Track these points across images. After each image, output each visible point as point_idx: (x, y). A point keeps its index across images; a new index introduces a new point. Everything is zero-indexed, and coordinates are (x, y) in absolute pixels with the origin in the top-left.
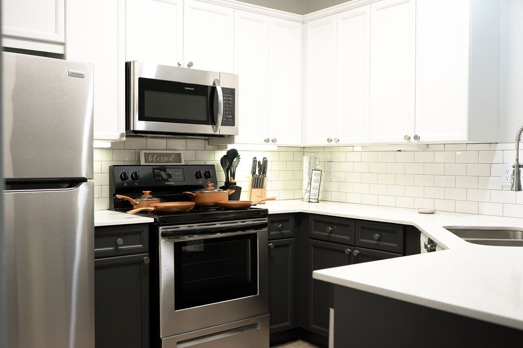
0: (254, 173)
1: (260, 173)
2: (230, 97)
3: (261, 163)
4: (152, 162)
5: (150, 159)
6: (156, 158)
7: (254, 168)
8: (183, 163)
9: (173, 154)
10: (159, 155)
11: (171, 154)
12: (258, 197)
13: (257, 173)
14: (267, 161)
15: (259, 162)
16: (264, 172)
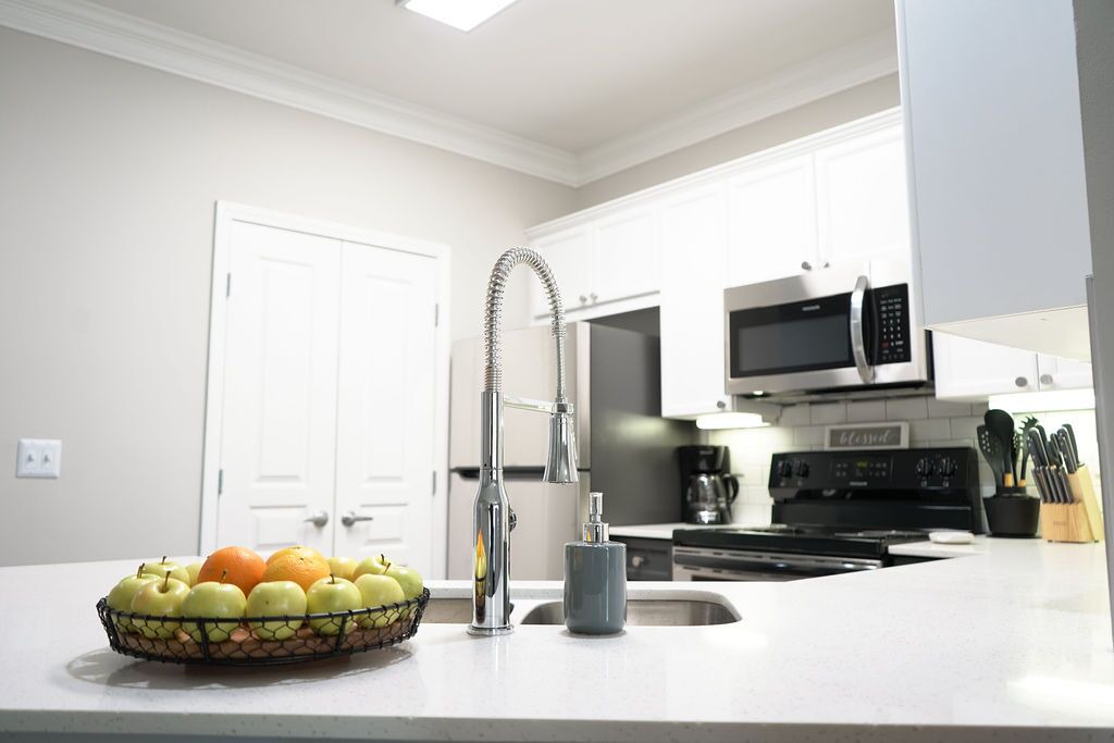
2: (896, 303)
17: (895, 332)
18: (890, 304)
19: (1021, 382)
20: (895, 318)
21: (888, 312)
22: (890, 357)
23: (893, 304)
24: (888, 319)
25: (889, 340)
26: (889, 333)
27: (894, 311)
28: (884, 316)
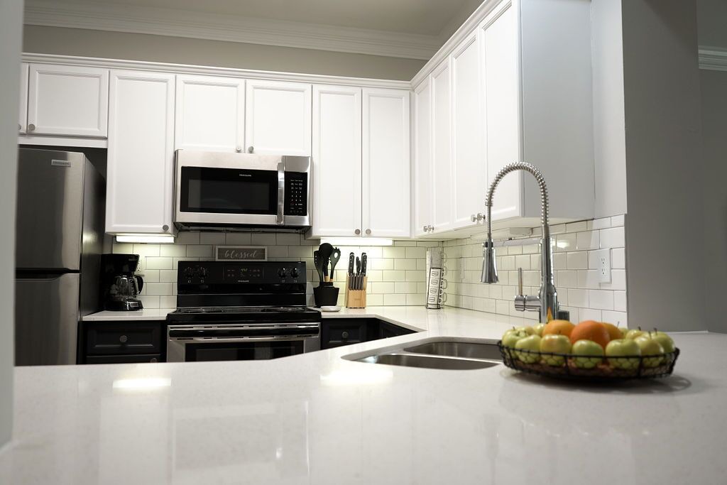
0: (351, 271)
1: (358, 271)
2: (300, 182)
3: (360, 259)
4: (229, 258)
5: (226, 255)
6: (234, 254)
7: (351, 265)
8: (266, 260)
9: (255, 249)
10: (238, 251)
11: (254, 250)
12: (356, 299)
13: (355, 271)
14: (366, 256)
15: (358, 258)
16: (364, 271)
17: (298, 198)
18: (297, 182)
19: (358, 232)
20: (298, 190)
21: (295, 186)
22: (294, 211)
23: (298, 183)
24: (295, 190)
25: (294, 202)
26: (294, 198)
27: (298, 186)
28: (293, 188)
